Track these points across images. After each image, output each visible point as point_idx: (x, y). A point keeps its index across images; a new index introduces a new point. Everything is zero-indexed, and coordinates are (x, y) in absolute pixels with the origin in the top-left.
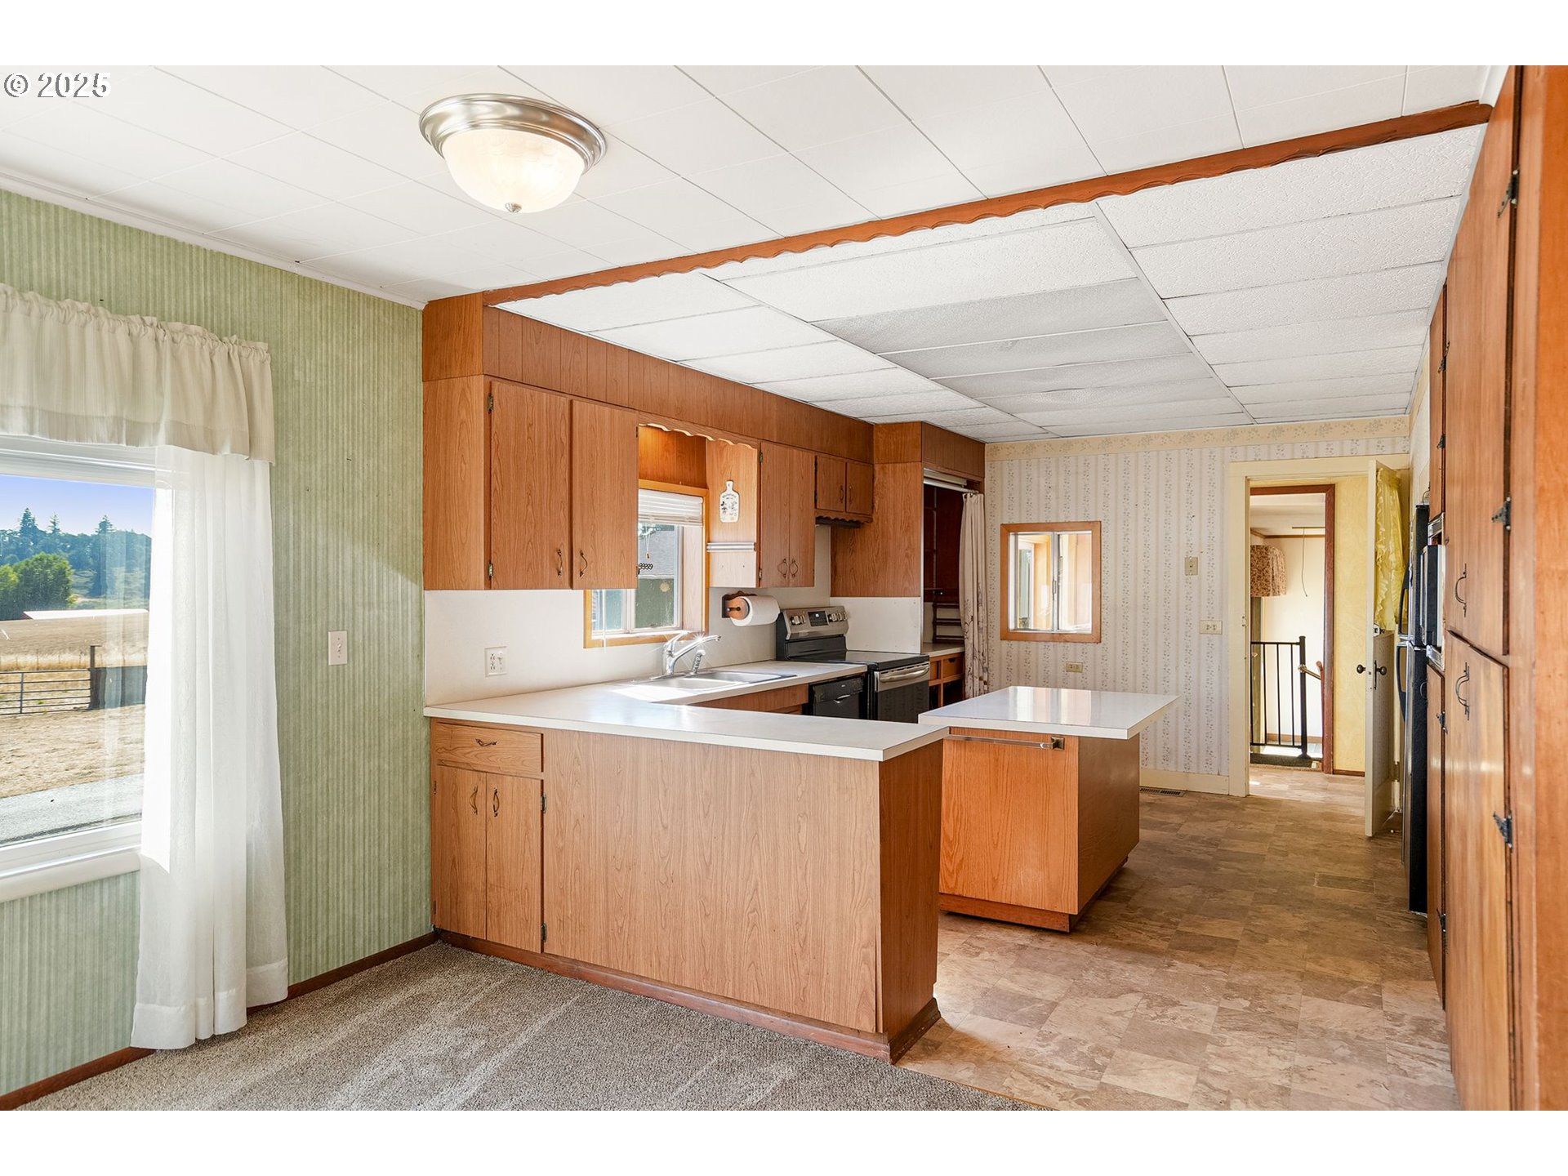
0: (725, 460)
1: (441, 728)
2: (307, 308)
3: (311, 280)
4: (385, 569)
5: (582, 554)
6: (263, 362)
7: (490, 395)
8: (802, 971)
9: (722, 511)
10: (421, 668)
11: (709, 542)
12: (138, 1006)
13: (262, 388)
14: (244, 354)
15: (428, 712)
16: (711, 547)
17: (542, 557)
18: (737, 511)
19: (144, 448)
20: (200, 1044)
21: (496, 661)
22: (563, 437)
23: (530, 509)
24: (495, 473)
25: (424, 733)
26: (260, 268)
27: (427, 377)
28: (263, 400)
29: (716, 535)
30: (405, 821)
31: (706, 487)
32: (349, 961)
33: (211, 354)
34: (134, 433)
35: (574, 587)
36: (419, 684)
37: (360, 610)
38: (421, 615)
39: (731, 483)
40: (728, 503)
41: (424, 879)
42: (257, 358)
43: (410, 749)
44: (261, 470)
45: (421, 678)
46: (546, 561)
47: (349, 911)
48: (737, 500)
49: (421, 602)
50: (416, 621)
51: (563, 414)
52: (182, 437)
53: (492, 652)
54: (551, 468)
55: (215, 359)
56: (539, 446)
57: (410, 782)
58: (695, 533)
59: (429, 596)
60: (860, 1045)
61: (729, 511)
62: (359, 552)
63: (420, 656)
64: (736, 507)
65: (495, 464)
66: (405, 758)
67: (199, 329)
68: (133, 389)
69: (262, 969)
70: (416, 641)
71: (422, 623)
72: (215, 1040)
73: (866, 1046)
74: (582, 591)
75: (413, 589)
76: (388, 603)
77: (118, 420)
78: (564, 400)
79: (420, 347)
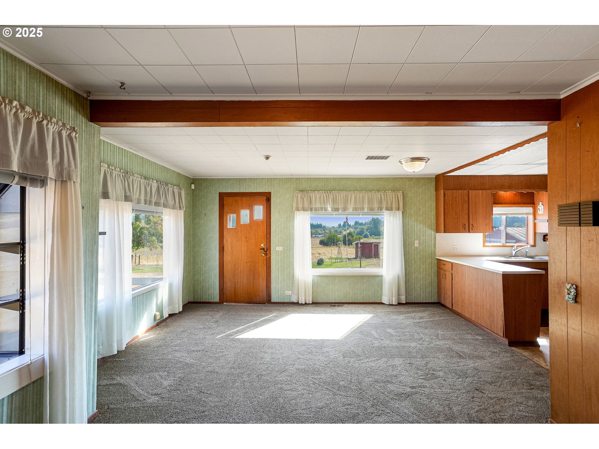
0: (539, 196)
1: (439, 261)
2: (410, 183)
3: (411, 178)
4: (427, 229)
5: (472, 225)
6: (401, 194)
7: (445, 193)
8: (491, 320)
9: (539, 211)
10: (435, 249)
11: (535, 219)
12: (383, 296)
13: (401, 198)
14: (398, 194)
15: (437, 257)
16: (536, 221)
17: (460, 226)
18: (543, 211)
19: (382, 211)
20: (390, 305)
21: (455, 249)
22: (466, 200)
23: (456, 216)
24: (446, 209)
25: (436, 261)
26: (402, 178)
27: (436, 191)
28: (401, 201)
29: (538, 217)
30: (432, 278)
31: (534, 204)
32: (419, 302)
33: (392, 195)
34: (381, 209)
35: (470, 232)
36: (435, 252)
37: (421, 237)
38: (435, 238)
39: (541, 202)
40: (540, 208)
41: (436, 291)
42: (400, 194)
43: (433, 264)
44: (401, 212)
45: (435, 250)
46: (461, 227)
47: (419, 292)
48: (543, 207)
49: (435, 235)
50: (434, 239)
51: (466, 194)
52: (387, 209)
53: (454, 246)
54: (462, 206)
55: (393, 195)
56: (458, 202)
57: (433, 271)
58: (531, 217)
59: (437, 234)
60: (503, 340)
61: (541, 211)
62: (421, 226)
63: (435, 246)
64: (543, 209)
65: (446, 207)
66: (432, 266)
67: (391, 191)
68: (381, 202)
69: (401, 297)
70: (434, 243)
71: (435, 240)
72: (392, 305)
73: (504, 341)
74: (482, 233)
75: (433, 233)
76: (428, 235)
77: (378, 208)
78: (466, 191)
79: (435, 185)
